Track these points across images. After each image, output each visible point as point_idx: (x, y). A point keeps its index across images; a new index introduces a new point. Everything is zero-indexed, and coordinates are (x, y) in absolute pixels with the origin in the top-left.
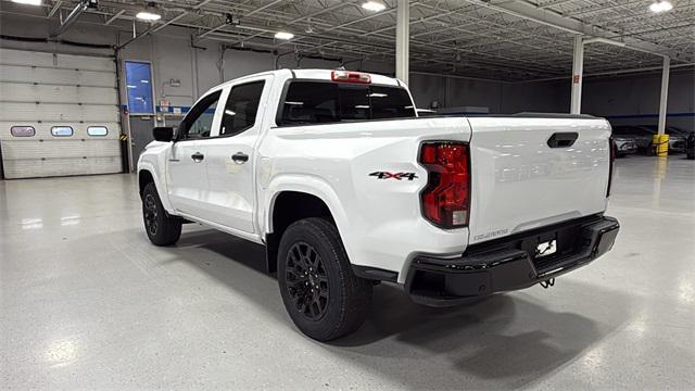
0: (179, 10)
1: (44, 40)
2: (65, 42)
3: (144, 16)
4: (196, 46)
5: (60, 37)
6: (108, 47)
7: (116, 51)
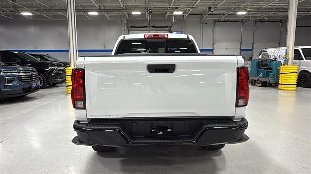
0: (187, 9)
1: (146, 27)
2: (153, 27)
3: (176, 13)
4: (203, 23)
5: (151, 25)
6: (167, 27)
7: (170, 28)
